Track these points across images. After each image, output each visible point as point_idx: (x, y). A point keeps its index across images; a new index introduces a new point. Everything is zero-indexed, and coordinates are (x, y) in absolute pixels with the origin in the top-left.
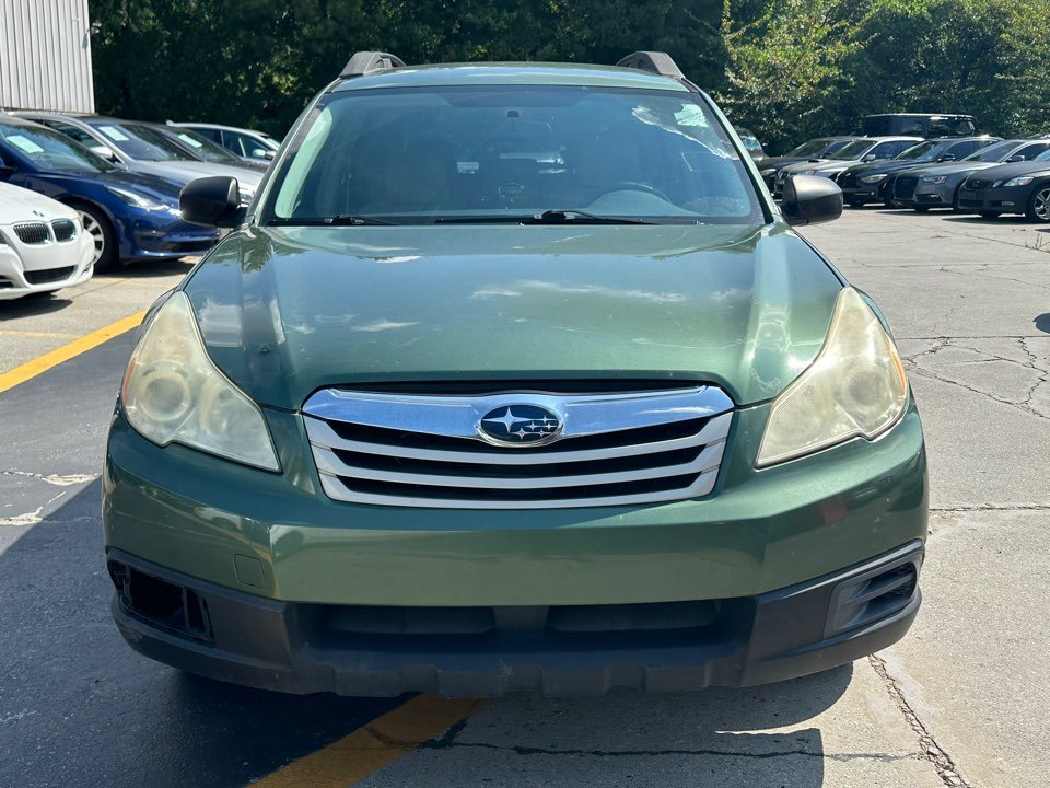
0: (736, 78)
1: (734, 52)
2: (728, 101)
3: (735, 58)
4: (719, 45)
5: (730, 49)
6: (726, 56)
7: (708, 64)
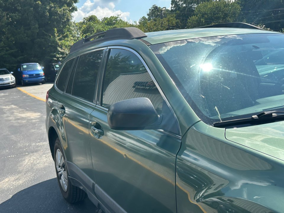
0: (61, 50)
1: (60, 43)
2: (60, 56)
3: (60, 44)
4: (54, 40)
5: (58, 42)
6: (57, 44)
7: (52, 46)
